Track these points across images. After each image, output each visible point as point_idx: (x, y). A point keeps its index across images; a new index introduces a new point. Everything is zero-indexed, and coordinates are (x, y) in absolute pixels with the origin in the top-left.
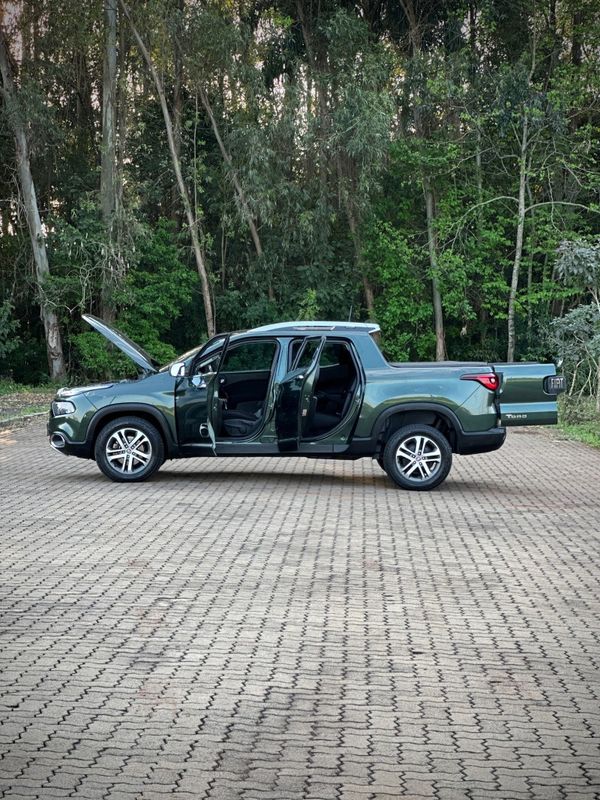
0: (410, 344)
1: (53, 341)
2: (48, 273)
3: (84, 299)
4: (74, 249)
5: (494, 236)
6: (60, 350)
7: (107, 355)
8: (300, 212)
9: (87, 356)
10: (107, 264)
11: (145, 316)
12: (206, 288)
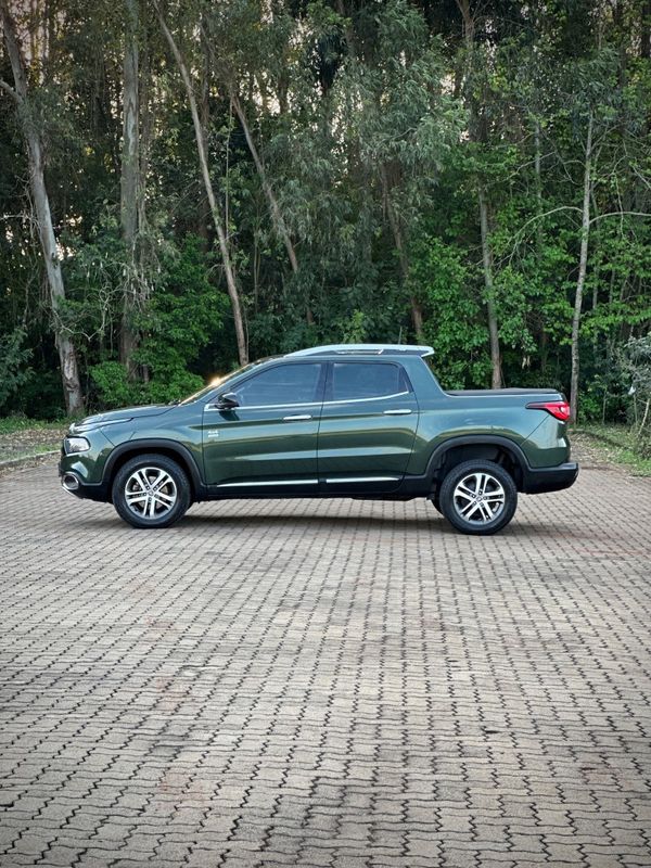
0: (466, 372)
1: (69, 372)
2: (63, 297)
3: (103, 326)
4: (92, 270)
5: (556, 254)
6: (77, 382)
7: (128, 386)
8: (340, 226)
9: (106, 388)
10: (129, 288)
11: (171, 343)
12: (238, 312)
